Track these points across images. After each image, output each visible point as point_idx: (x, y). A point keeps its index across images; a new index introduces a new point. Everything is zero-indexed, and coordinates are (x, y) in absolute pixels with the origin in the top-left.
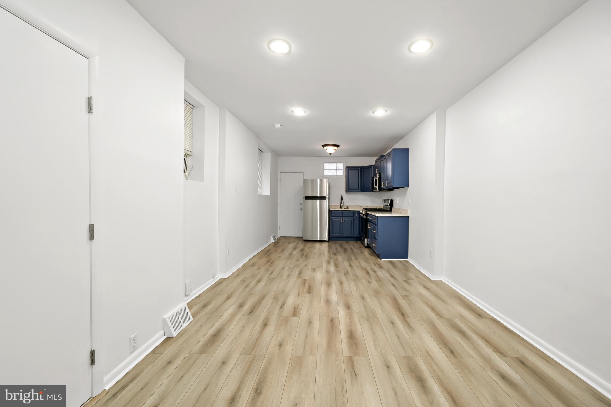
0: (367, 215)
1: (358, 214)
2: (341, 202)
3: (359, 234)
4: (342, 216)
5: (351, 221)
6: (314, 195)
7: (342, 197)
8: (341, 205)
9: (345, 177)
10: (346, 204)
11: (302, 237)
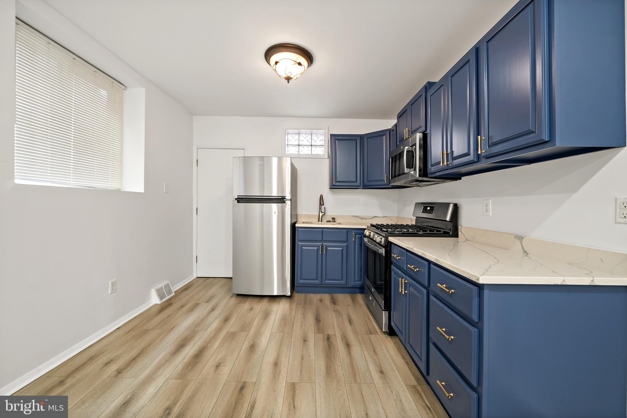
0: (389, 246)
1: (357, 236)
2: (320, 208)
3: (361, 281)
4: (322, 240)
5: (342, 249)
6: (266, 194)
7: (321, 198)
8: (321, 214)
9: (329, 157)
10: (330, 213)
11: (232, 278)
